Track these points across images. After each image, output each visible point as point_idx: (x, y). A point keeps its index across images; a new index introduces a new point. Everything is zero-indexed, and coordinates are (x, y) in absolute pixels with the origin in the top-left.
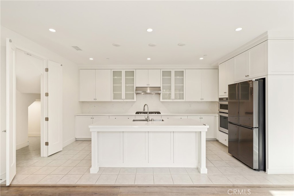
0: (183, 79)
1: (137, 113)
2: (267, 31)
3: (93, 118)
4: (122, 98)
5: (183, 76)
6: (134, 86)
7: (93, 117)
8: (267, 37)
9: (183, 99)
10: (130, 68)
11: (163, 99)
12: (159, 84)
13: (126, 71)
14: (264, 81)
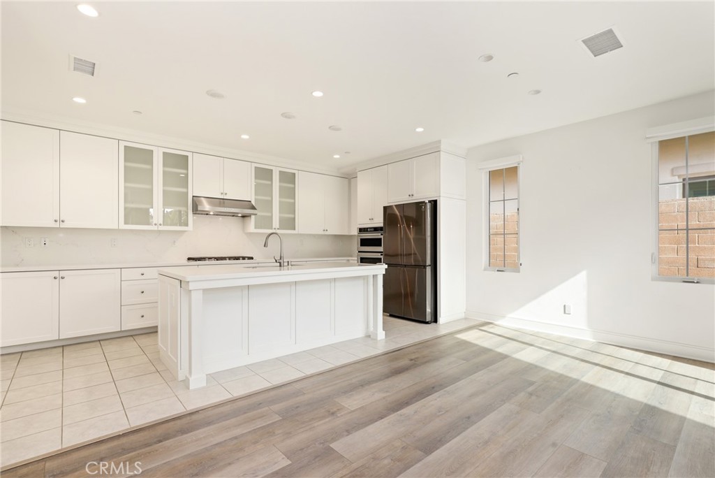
0: (294, 189)
1: (189, 259)
2: (440, 141)
3: (62, 278)
5: (294, 183)
6: (187, 193)
7: (62, 274)
8: (439, 147)
9: (295, 229)
10: (178, 147)
11: (255, 228)
12: (248, 194)
13: (164, 153)
14: (434, 204)
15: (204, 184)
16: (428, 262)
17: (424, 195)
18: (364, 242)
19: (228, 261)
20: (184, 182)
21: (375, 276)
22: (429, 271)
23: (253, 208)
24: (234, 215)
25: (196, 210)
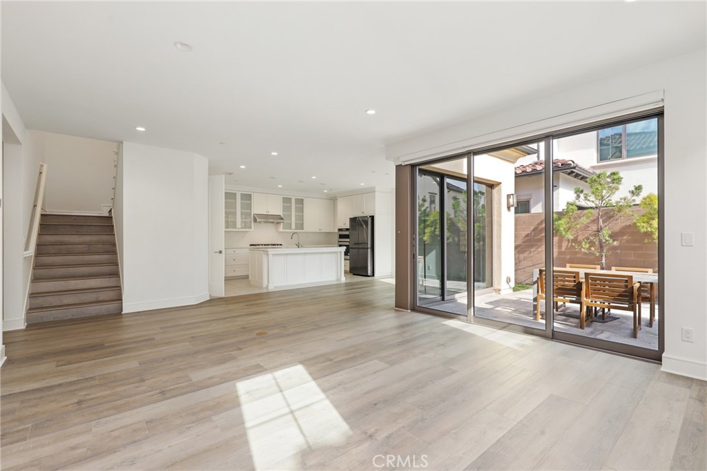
0: (303, 208)
1: (251, 245)
2: (375, 186)
4: (237, 227)
5: (303, 204)
6: (251, 213)
8: (375, 189)
9: (303, 229)
10: (247, 190)
11: (283, 229)
12: (279, 212)
13: (241, 194)
14: (372, 217)
15: (259, 208)
16: (369, 246)
17: (368, 214)
18: (341, 236)
19: (270, 246)
20: (249, 206)
21: (341, 252)
22: (369, 251)
23: (282, 219)
24: (272, 222)
25: (255, 220)
